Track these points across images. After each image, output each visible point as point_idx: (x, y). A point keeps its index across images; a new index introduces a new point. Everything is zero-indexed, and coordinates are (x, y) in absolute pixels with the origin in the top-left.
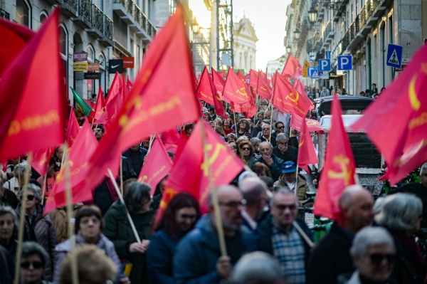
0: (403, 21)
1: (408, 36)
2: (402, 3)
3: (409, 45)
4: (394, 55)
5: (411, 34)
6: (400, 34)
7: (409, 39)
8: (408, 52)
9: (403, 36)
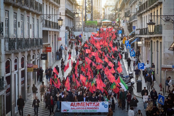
0: (166, 49)
1: (168, 55)
2: (165, 41)
3: (168, 59)
4: (161, 99)
5: (169, 54)
6: (164, 54)
7: (168, 56)
8: (168, 62)
9: (166, 55)
